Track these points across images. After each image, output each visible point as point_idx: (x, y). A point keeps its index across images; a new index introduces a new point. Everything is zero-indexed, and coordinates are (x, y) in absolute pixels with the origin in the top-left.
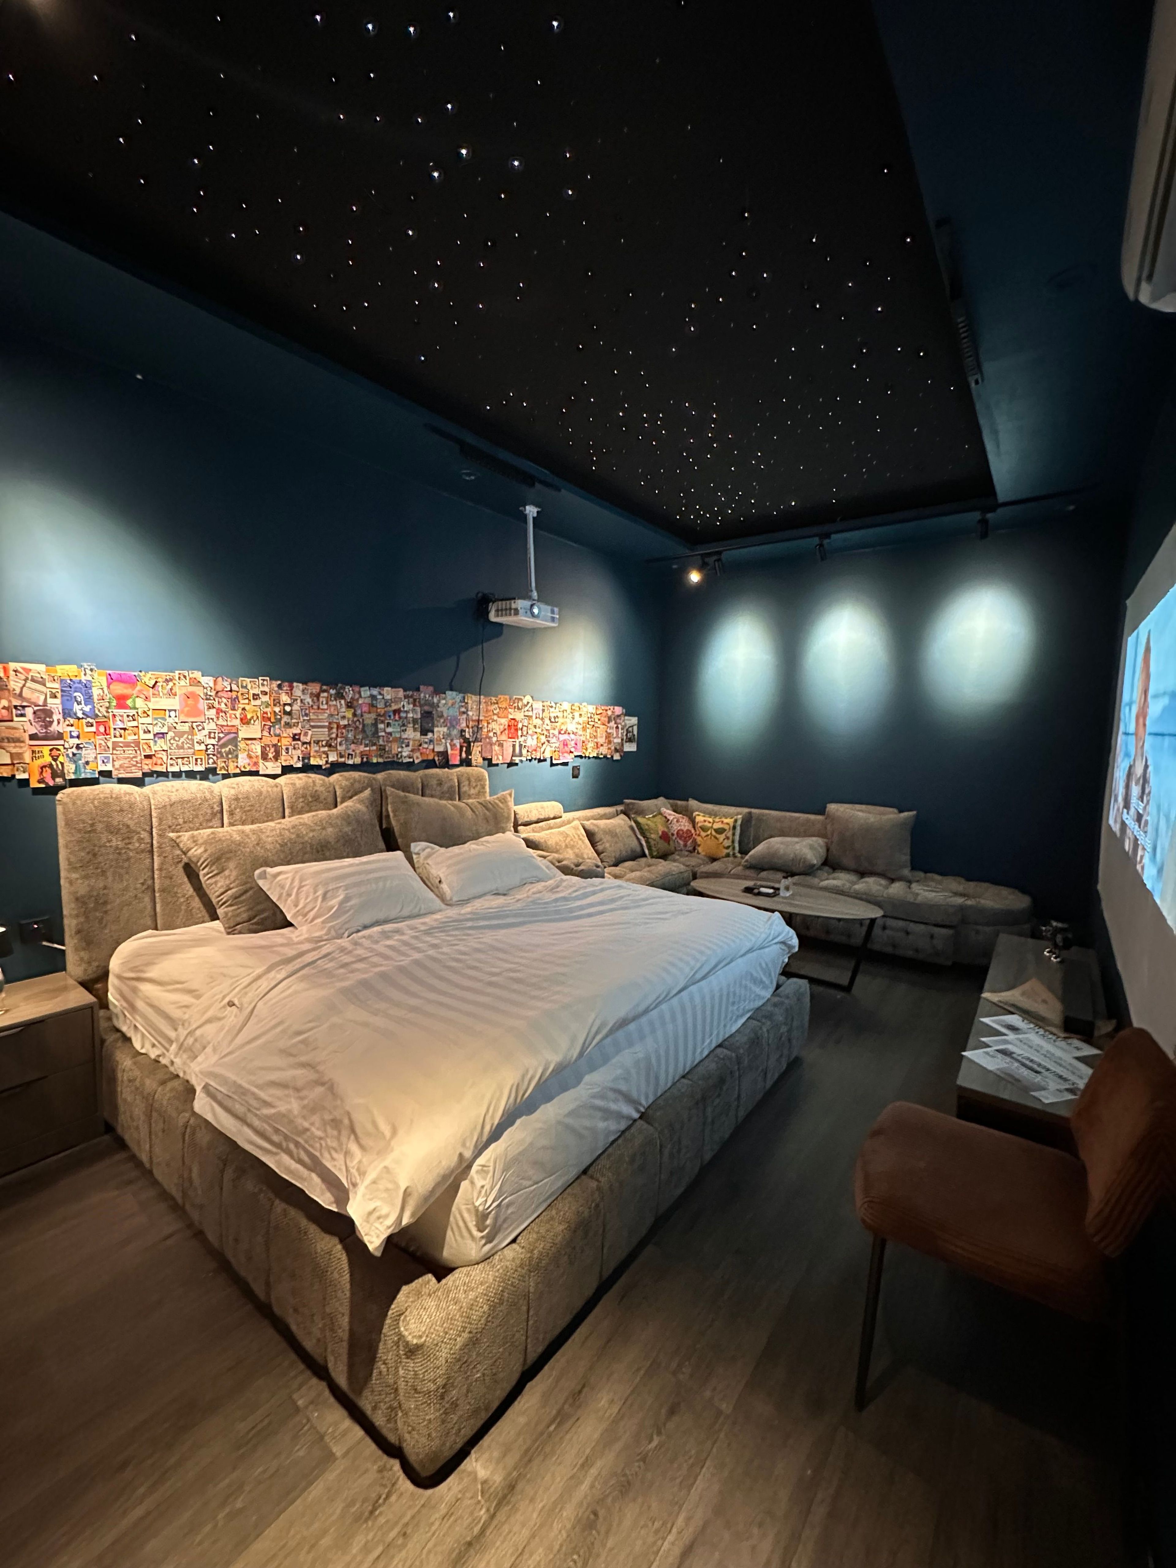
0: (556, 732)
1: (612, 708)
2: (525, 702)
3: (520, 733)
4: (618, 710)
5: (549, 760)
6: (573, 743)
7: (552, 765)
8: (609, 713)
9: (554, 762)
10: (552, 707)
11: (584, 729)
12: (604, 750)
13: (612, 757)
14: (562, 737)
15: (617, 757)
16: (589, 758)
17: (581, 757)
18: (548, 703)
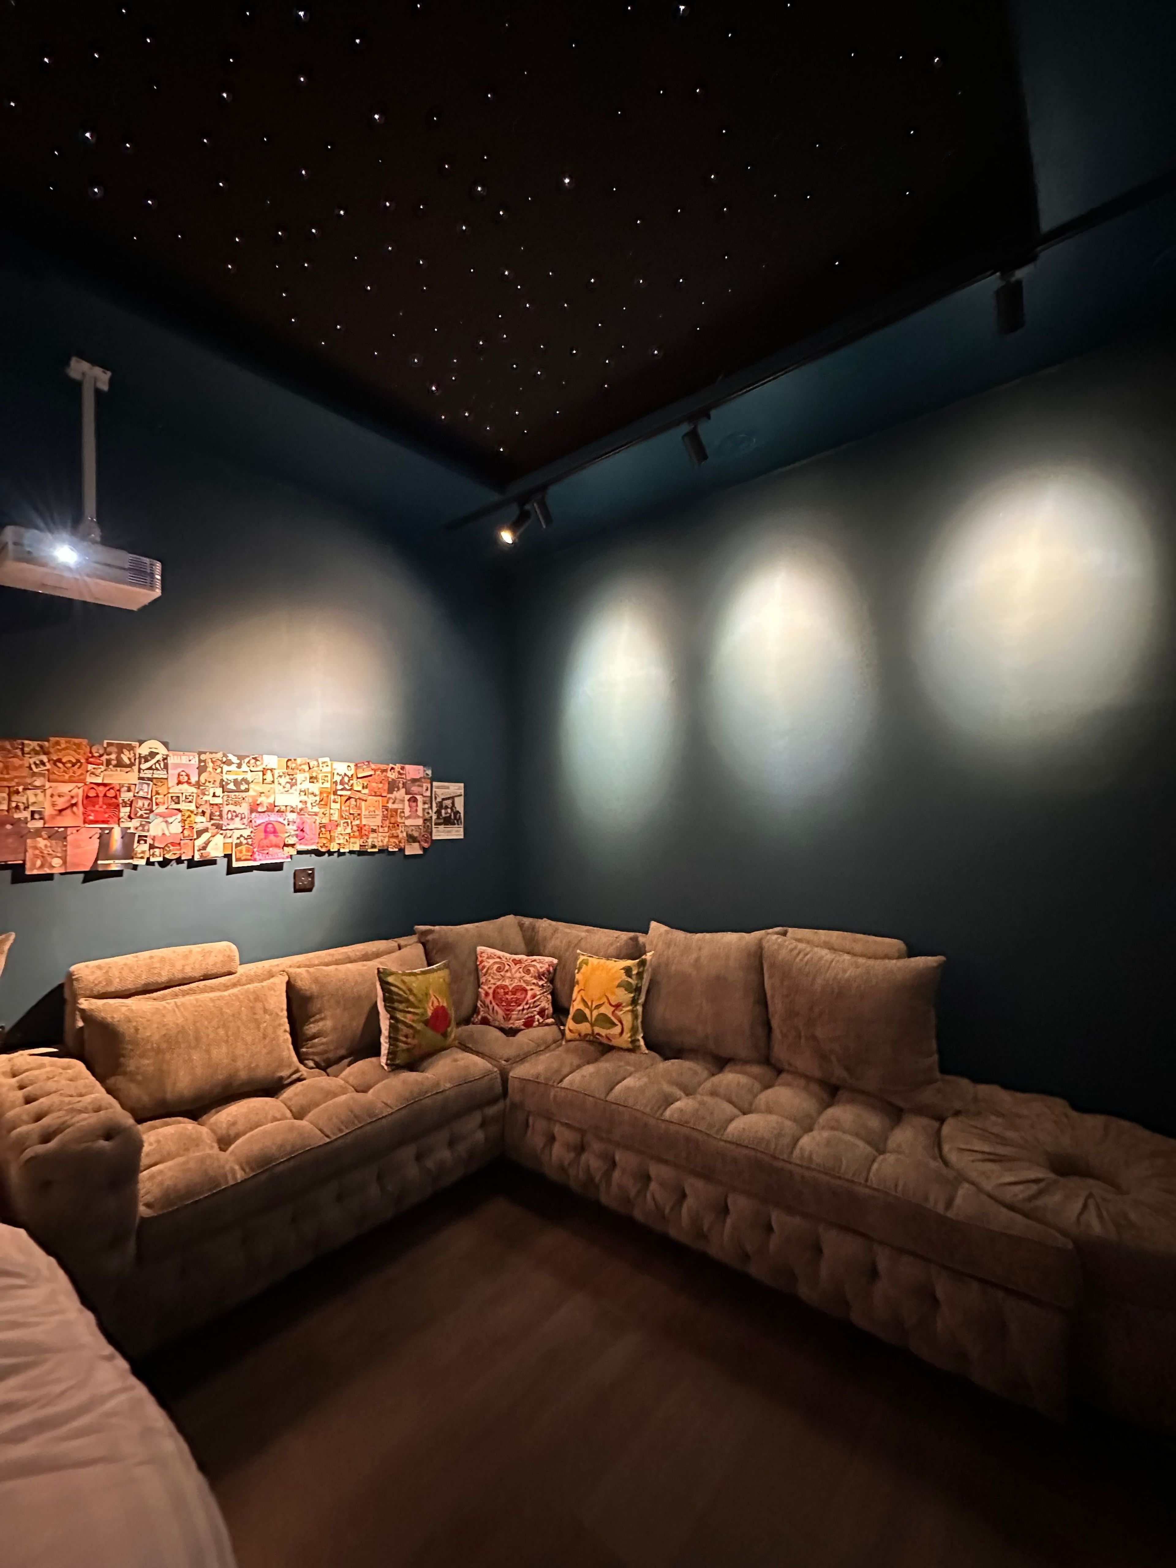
0: (244, 809)
1: (398, 767)
2: (144, 750)
3: (124, 811)
4: (414, 771)
5: (223, 864)
6: (292, 828)
7: (231, 871)
8: (392, 775)
9: (235, 864)
10: (229, 763)
11: (323, 802)
12: (379, 840)
13: (402, 850)
14: (260, 820)
15: (413, 849)
16: (340, 854)
17: (318, 853)
18: (219, 755)
